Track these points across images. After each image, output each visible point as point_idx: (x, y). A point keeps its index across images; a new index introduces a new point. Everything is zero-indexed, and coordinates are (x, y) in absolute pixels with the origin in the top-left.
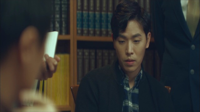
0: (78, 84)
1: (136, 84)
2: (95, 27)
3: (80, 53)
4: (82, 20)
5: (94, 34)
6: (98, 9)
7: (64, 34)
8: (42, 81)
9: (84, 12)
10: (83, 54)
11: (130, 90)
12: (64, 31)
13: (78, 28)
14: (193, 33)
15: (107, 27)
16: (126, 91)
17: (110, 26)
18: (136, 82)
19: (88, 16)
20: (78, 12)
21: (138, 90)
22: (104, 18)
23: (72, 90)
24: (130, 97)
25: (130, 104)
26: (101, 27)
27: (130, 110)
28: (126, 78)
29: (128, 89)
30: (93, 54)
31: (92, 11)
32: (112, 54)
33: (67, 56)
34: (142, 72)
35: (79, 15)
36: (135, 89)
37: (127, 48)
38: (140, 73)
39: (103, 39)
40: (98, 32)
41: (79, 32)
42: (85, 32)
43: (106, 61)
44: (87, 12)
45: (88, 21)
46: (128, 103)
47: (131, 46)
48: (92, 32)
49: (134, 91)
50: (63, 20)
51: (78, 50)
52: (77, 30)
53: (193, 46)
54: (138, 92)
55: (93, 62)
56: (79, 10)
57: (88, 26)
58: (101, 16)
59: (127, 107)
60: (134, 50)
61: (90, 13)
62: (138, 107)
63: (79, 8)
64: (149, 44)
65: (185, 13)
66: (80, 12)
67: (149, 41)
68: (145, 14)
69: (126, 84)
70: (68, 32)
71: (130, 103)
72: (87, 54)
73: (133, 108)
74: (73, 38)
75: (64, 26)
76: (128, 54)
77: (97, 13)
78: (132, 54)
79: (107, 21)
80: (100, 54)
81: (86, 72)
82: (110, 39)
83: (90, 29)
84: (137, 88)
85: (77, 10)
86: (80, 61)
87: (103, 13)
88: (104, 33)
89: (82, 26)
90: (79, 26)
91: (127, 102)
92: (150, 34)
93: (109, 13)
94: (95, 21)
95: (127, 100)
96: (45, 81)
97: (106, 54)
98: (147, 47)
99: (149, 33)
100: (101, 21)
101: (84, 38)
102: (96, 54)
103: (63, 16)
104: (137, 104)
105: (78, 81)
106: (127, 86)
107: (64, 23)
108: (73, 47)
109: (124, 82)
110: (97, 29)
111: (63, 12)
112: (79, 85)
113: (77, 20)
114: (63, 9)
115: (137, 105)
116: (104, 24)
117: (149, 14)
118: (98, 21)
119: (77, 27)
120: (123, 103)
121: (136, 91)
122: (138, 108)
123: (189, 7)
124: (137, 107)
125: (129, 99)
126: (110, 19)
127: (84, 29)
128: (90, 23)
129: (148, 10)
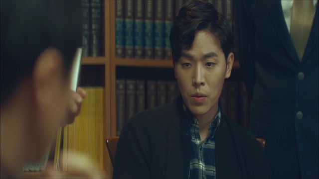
0: (117, 135)
1: (211, 135)
2: (144, 44)
3: (121, 86)
4: (124, 33)
5: (144, 55)
6: (149, 15)
7: (94, 55)
8: (61, 129)
9: (127, 20)
10: (126, 87)
11: (201, 144)
12: (95, 50)
13: (118, 46)
14: (301, 53)
15: (164, 44)
16: (195, 145)
17: (168, 43)
18: (210, 131)
19: (134, 26)
20: (117, 20)
21: (214, 144)
22: (158, 31)
23: (108, 145)
24: (201, 154)
25: (202, 166)
26: (154, 44)
27: (201, 175)
28: (195, 125)
29: (198, 142)
30: (141, 87)
31: (139, 18)
32: (172, 88)
33: (100, 90)
34: (219, 115)
35: (119, 25)
36: (209, 142)
37: (194, 76)
38: (218, 117)
39: (158, 63)
40: (149, 53)
41: (120, 51)
42: (129, 52)
43: (163, 99)
44: (131, 20)
45: (134, 34)
46: (197, 165)
47: (201, 72)
48: (139, 52)
49: (208, 145)
50: (94, 32)
51: (118, 81)
52: (116, 49)
53: (301, 74)
54: (214, 146)
55: (141, 100)
56: (119, 17)
57: (134, 43)
58: (154, 27)
59: (196, 171)
60: (206, 77)
61: (137, 21)
62: (215, 170)
63: (119, 13)
64: (230, 72)
65: (288, 21)
66: (121, 20)
67: (231, 66)
68: (225, 23)
69: (195, 133)
70: (101, 53)
71: (201, 164)
72: (131, 87)
73: (207, 171)
74: (110, 61)
75: (94, 42)
76: (196, 85)
77: (147, 21)
78: (202, 84)
79: (164, 35)
80: (152, 87)
81: (131, 114)
82: (168, 63)
83: (137, 47)
84: (212, 140)
85: (116, 16)
86: (121, 98)
87: (157, 22)
88: (160, 53)
89: (124, 42)
90: (118, 42)
91: (197, 162)
92: (232, 56)
93: (167, 22)
94: (144, 34)
95: (196, 160)
96: (66, 129)
97: (162, 87)
98: (228, 75)
99: (231, 54)
100: (154, 35)
101: (128, 62)
102: (146, 88)
103: (94, 26)
104: (214, 166)
105: (117, 129)
106: (196, 138)
107: (94, 37)
108: (110, 75)
109: (192, 131)
110: (147, 48)
111: (93, 21)
112: (118, 137)
113: (117, 33)
114: (93, 16)
115: (212, 167)
116: (158, 39)
117: (231, 24)
118: (150, 35)
119: (116, 43)
120: (191, 163)
121: (212, 145)
122: (215, 173)
123: (294, 11)
124: (213, 170)
125: (200, 157)
126: (168, 32)
127: (127, 47)
128: (137, 38)
129: (229, 17)
